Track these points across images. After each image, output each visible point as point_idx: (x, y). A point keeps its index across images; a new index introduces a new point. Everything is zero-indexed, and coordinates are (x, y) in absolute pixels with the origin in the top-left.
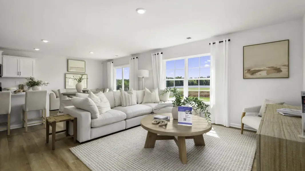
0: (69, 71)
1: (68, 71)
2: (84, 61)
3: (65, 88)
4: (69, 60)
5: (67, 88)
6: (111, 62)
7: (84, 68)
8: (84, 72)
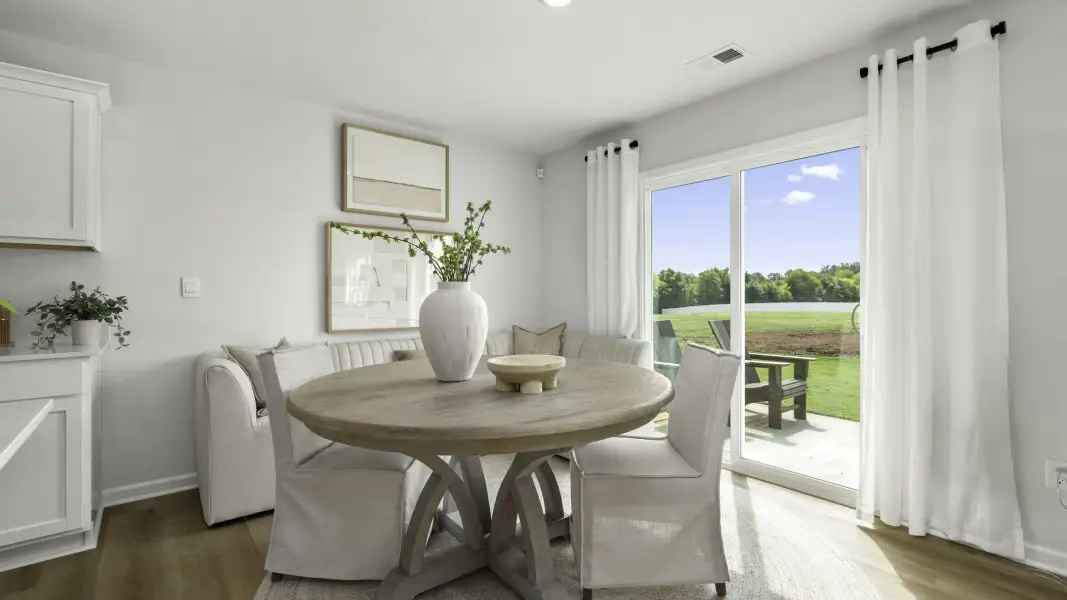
0: (350, 204)
1: (343, 206)
2: (442, 145)
3: (326, 326)
4: (350, 131)
5: (337, 323)
6: (625, 143)
7: (443, 188)
8: (442, 215)
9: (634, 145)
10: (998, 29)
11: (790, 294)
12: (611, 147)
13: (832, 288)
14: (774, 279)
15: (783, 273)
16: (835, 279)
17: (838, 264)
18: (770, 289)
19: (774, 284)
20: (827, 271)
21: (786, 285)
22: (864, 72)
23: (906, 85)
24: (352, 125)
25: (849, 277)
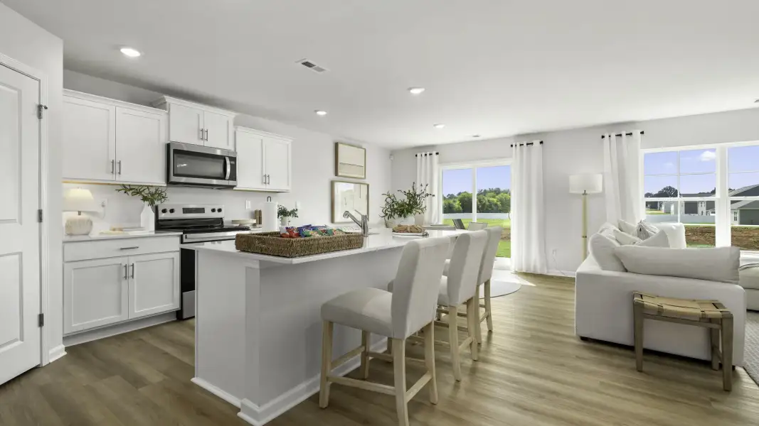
0: (340, 174)
1: (336, 174)
2: (364, 149)
3: (332, 221)
4: (339, 145)
5: (336, 220)
6: (434, 153)
7: (363, 165)
8: (363, 177)
9: (437, 154)
10: (541, 143)
11: (461, 208)
12: (423, 154)
13: (484, 204)
14: (450, 198)
15: (456, 194)
16: (486, 199)
17: (488, 189)
18: (449, 204)
19: (451, 201)
20: (481, 193)
21: (458, 202)
22: (512, 146)
23: (522, 151)
24: (342, 143)
25: (494, 197)
